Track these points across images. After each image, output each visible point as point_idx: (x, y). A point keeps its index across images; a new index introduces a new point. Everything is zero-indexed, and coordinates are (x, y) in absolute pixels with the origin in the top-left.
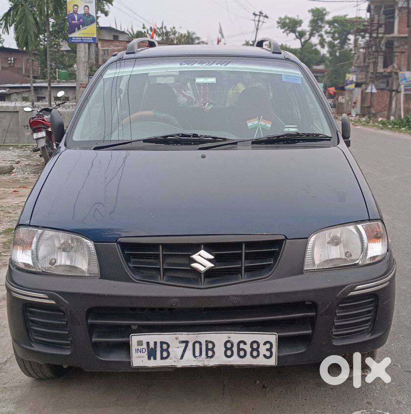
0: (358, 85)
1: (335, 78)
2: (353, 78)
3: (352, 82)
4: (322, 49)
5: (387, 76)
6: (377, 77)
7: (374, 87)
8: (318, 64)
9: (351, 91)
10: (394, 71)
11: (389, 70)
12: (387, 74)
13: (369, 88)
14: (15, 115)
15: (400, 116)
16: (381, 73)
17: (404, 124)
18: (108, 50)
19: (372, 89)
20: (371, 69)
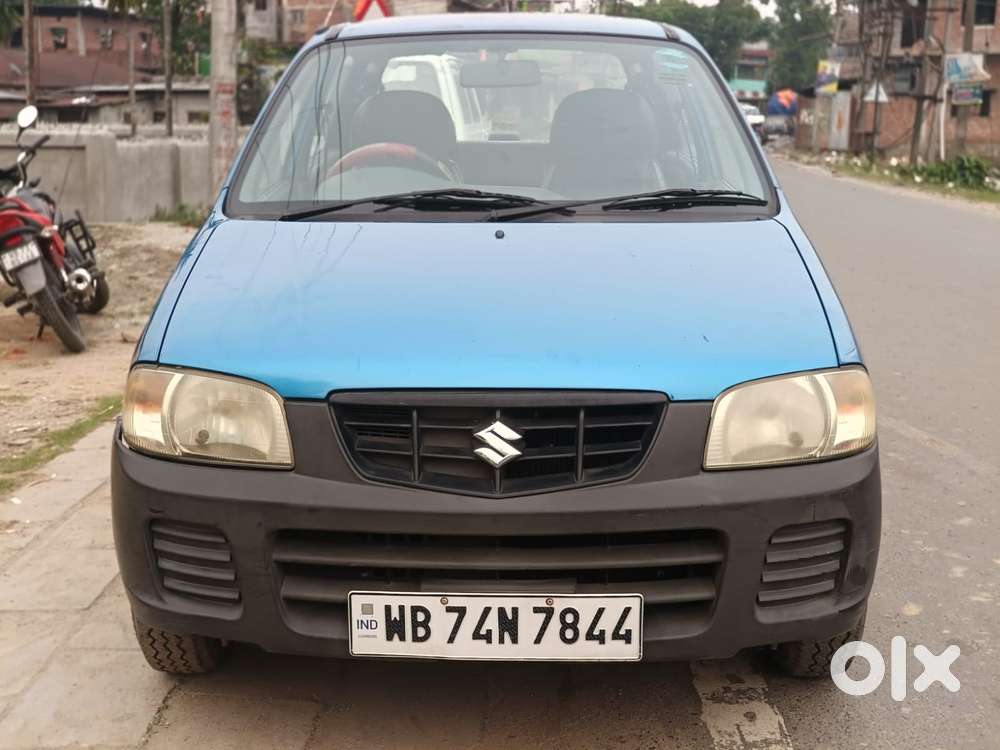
0: (844, 85)
1: (791, 70)
2: (833, 70)
3: (831, 79)
4: (764, 5)
5: (913, 66)
6: (888, 67)
7: (881, 90)
8: (755, 38)
9: (829, 98)
10: (928, 52)
11: (915, 51)
12: (911, 60)
13: (873, 91)
14: (78, 153)
15: (938, 155)
16: (900, 58)
17: (951, 175)
18: (301, 12)
19: (878, 93)
20: (876, 49)
